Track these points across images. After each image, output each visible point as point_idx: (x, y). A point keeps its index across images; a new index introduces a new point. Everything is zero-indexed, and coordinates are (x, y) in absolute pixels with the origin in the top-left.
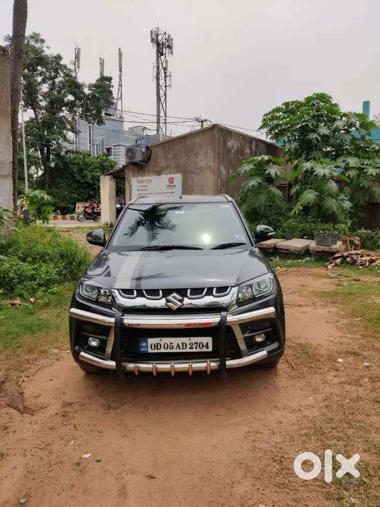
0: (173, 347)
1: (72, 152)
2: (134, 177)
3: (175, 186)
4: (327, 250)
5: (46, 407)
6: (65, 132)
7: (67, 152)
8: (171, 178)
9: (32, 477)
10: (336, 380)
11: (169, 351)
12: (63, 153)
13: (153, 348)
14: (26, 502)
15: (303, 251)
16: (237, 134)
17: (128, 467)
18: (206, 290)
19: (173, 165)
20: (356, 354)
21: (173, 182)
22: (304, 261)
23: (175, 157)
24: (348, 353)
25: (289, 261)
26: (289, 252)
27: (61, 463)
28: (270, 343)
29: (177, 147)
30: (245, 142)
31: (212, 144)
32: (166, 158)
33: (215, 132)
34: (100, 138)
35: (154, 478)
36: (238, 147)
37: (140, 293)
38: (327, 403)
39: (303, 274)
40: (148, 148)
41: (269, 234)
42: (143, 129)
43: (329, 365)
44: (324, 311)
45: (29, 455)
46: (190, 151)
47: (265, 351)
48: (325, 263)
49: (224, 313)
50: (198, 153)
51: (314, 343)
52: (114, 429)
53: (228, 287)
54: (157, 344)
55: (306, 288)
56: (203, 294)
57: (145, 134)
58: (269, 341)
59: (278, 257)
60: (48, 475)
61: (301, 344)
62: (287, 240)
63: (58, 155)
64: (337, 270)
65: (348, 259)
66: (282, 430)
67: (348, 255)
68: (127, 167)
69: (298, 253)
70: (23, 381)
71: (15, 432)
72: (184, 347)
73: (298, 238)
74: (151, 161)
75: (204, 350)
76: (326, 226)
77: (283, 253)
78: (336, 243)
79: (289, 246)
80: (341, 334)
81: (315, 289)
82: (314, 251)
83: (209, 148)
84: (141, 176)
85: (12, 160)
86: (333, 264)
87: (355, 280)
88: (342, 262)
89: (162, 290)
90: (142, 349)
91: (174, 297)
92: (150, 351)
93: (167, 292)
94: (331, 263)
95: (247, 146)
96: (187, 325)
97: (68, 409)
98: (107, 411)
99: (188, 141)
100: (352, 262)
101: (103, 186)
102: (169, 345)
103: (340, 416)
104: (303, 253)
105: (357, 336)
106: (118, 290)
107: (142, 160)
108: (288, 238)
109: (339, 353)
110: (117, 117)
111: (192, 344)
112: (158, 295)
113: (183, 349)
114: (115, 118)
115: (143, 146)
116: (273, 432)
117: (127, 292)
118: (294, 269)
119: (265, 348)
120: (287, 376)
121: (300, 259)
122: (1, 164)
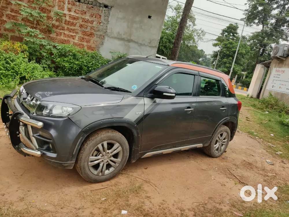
2: (275, 67)
68: (274, 60)
84: (279, 67)
101: (256, 71)
107: (283, 56)
115: (286, 45)
122: (153, 40)
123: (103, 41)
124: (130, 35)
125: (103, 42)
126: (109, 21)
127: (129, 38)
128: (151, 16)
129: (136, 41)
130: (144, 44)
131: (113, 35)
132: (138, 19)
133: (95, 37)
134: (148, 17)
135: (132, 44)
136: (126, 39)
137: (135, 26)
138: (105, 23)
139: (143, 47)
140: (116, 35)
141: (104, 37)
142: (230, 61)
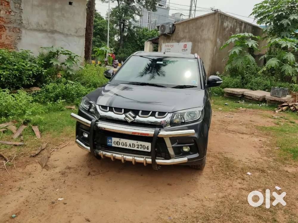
0: (127, 145)
1: (137, 27)
2: (164, 43)
3: (187, 50)
4: (277, 100)
5: (56, 167)
6: (134, 15)
7: (134, 27)
8: (185, 45)
9: (26, 204)
10: (239, 186)
11: (124, 147)
12: (132, 28)
13: (115, 144)
14: (15, 217)
15: (261, 99)
16: (232, 18)
17: (79, 211)
18: (151, 112)
19: (188, 37)
20: (263, 171)
21: (186, 48)
22: (261, 105)
23: (189, 32)
24: (257, 169)
25: (250, 105)
26: (252, 99)
27: (45, 200)
28: (193, 153)
29: (191, 25)
30: (236, 24)
31: (213, 24)
32: (184, 32)
33: (216, 16)
34: (155, 20)
35: (89, 221)
36: (231, 27)
37: (111, 109)
38: (223, 200)
39: (256, 114)
40: (173, 25)
41: (217, 82)
42: (181, 15)
43: (239, 175)
44: (256, 139)
45: (32, 192)
46: (199, 27)
47: (186, 158)
48: (275, 108)
49: (158, 129)
50: (203, 30)
51: (237, 159)
52: (85, 187)
53: (166, 113)
54: (118, 142)
55: (252, 123)
56: (149, 115)
57: (181, 18)
58: (192, 152)
59: (244, 101)
60: (35, 205)
61: (227, 158)
62: (253, 90)
63: (129, 29)
64: (282, 114)
65: (292, 108)
66: (183, 211)
67: (292, 105)
68: (161, 37)
69: (257, 99)
70: (54, 151)
71: (34, 177)
72: (134, 147)
73: (261, 90)
74: (175, 33)
75: (146, 150)
76: (283, 84)
77: (248, 99)
78: (286, 96)
79: (252, 94)
80: (259, 156)
81: (258, 124)
82: (268, 99)
83: (211, 26)
84: (168, 43)
85: (85, 27)
86: (280, 110)
87: (291, 122)
88: (287, 110)
89: (124, 109)
90: (109, 144)
91: (130, 114)
92: (113, 145)
93: (126, 111)
94: (280, 109)
95: (238, 26)
96: (133, 133)
97: (67, 171)
98: (87, 176)
99: (198, 21)
100: (294, 110)
101: (146, 47)
102: (125, 144)
103: (227, 211)
104: (261, 100)
105: (271, 159)
106: (99, 105)
107: (169, 32)
108: (254, 90)
109: (250, 169)
110: (166, 7)
111: (139, 145)
112: (121, 112)
113: (133, 147)
114: (164, 7)
115: (171, 24)
116: (176, 210)
117: (104, 107)
118: (251, 110)
119: (187, 156)
120: (206, 176)
121: (258, 104)
122: (79, 29)
123: (20, 35)
124: (53, 25)
125: (19, 37)
126: (22, 9)
127: (52, 28)
128: (72, 2)
129: (61, 32)
130: (71, 34)
131: (31, 27)
132: (57, 6)
133: (7, 31)
134: (69, 4)
135: (56, 36)
136: (48, 30)
137: (57, 14)
138: (17, 11)
139: (70, 38)
140: (35, 27)
141: (19, 30)
142: (99, 39)
